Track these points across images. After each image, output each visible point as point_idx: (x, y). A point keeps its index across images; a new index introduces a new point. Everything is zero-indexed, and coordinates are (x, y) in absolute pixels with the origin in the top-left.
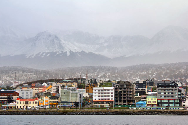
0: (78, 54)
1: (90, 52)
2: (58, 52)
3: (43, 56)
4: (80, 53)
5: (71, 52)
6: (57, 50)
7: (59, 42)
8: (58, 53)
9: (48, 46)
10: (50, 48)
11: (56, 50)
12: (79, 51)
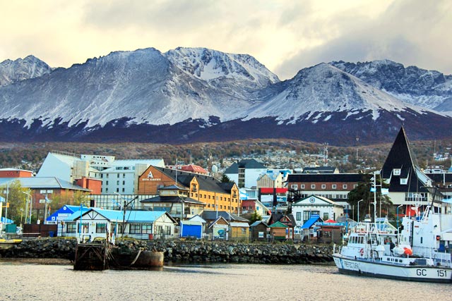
0: (398, 116)
1: (426, 112)
2: (350, 111)
3: (315, 122)
4: (402, 114)
5: (382, 112)
6: (348, 107)
7: (352, 88)
8: (349, 114)
9: (325, 98)
10: (332, 102)
11: (345, 106)
12: (400, 110)
